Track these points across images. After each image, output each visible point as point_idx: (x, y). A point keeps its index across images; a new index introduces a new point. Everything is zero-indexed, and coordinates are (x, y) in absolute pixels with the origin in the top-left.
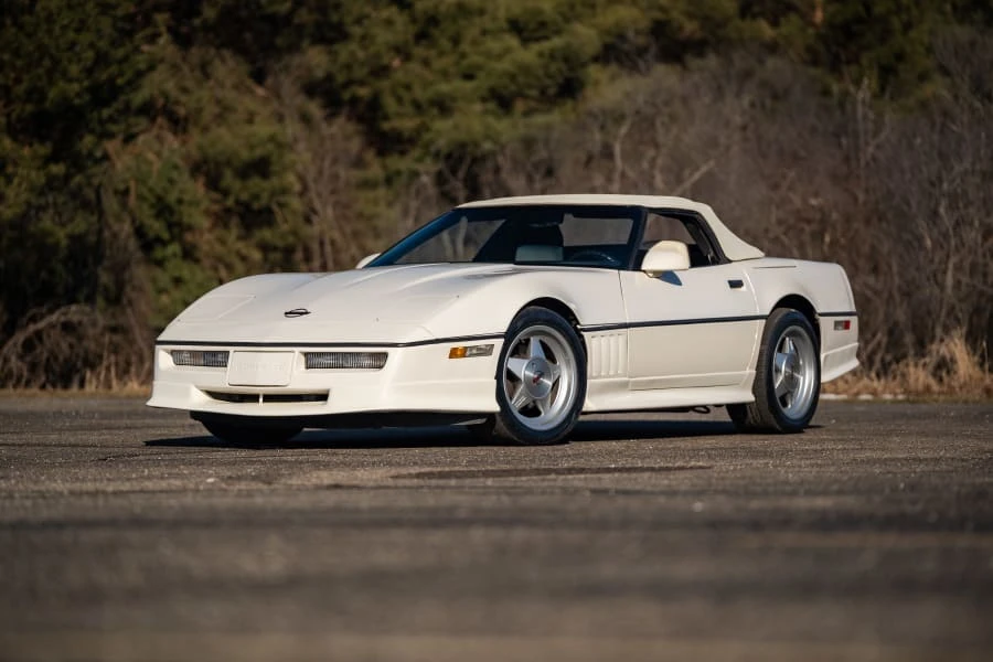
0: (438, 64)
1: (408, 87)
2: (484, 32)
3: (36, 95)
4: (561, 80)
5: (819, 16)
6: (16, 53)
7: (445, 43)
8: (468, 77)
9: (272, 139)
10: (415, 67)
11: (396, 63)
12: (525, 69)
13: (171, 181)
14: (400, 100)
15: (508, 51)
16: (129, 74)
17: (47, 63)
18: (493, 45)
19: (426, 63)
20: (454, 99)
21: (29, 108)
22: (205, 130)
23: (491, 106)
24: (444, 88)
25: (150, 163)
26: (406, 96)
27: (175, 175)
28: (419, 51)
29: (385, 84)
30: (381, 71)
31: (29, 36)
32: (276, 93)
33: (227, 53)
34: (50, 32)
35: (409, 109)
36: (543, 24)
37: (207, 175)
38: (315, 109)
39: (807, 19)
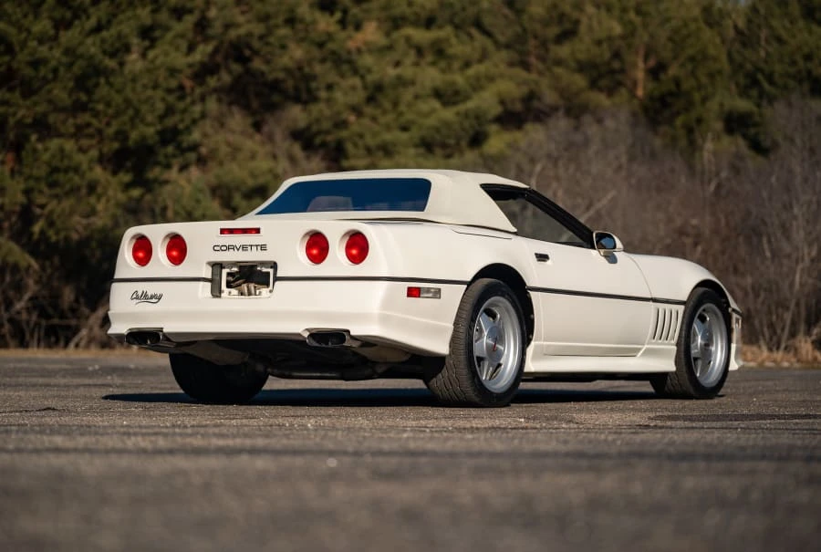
0: (383, 120)
1: (361, 136)
2: (417, 97)
3: (121, 135)
4: (471, 132)
5: (640, 92)
6: (108, 104)
7: (387, 105)
8: (405, 129)
9: (271, 171)
10: (366, 121)
11: (352, 118)
12: (447, 124)
13: (198, 201)
14: (356, 145)
15: (433, 111)
16: (187, 121)
17: (131, 112)
18: (424, 106)
19: (374, 119)
20: (394, 145)
21: (116, 145)
22: (221, 164)
23: (422, 150)
24: (388, 137)
25: (182, 187)
26: (360, 143)
27: (201, 196)
28: (369, 110)
29: (344, 134)
30: (341, 124)
31: (118, 91)
32: (271, 138)
33: (235, 109)
34: (134, 90)
35: (362, 152)
36: (457, 93)
37: (222, 197)
38: (297, 149)
39: (633, 94)
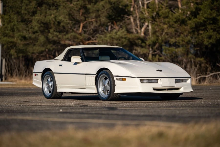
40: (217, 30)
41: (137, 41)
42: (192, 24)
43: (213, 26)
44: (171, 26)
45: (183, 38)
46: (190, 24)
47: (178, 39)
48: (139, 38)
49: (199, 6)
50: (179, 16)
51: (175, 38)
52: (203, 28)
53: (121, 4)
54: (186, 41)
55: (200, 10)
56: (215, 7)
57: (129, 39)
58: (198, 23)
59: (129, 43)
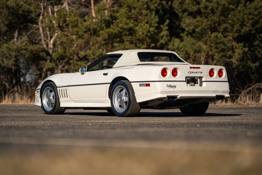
40: (134, 42)
41: (41, 54)
42: (105, 35)
43: (129, 38)
44: (80, 37)
45: (94, 51)
46: (103, 34)
47: (88, 51)
48: (44, 50)
49: (115, 14)
50: (90, 25)
51: (85, 51)
52: (118, 39)
53: (21, 9)
54: (97, 54)
55: (116, 18)
56: (133, 16)
57: (32, 51)
58: (112, 33)
59: (32, 56)
